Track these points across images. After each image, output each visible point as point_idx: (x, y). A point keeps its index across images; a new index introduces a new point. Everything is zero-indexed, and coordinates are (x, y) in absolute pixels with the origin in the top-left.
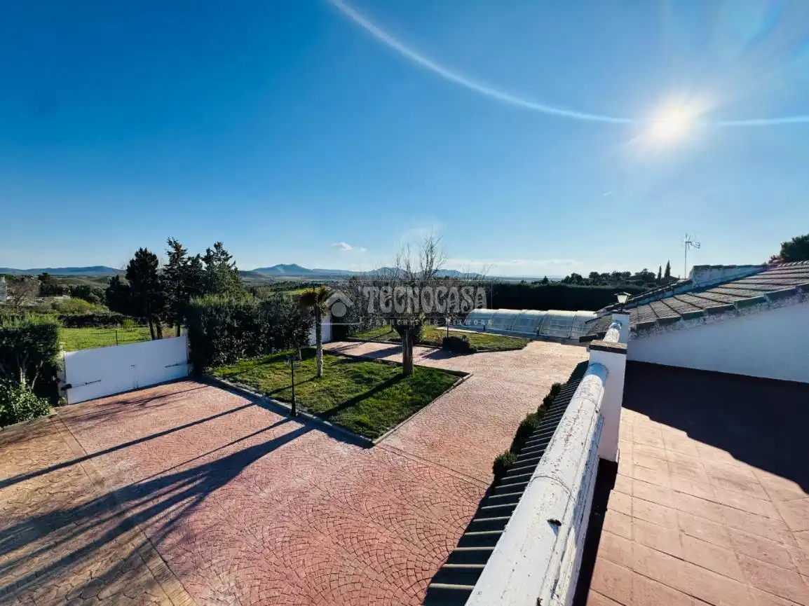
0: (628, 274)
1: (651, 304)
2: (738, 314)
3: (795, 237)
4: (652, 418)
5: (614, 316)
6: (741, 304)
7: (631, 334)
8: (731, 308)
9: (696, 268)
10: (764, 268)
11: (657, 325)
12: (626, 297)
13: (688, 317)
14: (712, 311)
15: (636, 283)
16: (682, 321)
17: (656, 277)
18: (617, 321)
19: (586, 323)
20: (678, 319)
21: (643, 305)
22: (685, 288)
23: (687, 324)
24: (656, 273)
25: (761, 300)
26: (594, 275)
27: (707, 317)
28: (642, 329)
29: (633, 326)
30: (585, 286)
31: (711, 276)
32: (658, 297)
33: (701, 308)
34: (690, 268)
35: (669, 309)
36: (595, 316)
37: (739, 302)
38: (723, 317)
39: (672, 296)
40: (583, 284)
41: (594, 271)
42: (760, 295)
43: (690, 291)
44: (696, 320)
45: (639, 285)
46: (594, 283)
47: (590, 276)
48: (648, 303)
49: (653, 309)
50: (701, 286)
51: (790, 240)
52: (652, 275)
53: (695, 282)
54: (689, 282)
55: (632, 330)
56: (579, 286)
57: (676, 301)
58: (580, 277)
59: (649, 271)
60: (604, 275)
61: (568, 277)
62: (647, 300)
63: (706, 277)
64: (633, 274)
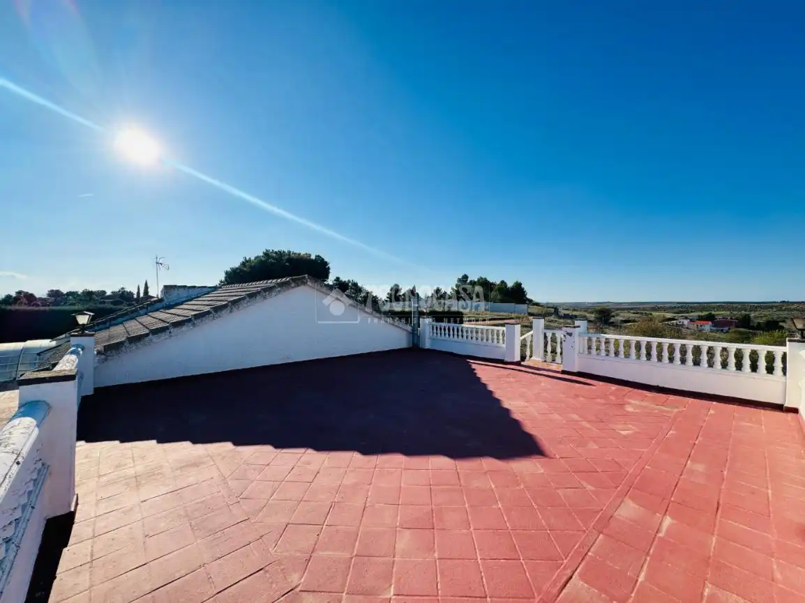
0: (104, 292)
1: (125, 323)
2: (194, 325)
3: (232, 267)
4: (122, 441)
5: (74, 340)
6: (196, 316)
7: (97, 358)
8: (189, 321)
9: (166, 287)
10: (215, 288)
11: (127, 344)
12: (88, 317)
13: (156, 332)
14: (177, 325)
15: (112, 303)
16: (151, 336)
17: (135, 296)
18: (78, 346)
19: (39, 354)
20: (147, 335)
21: (116, 325)
22: (158, 305)
23: (154, 338)
24: (135, 292)
25: (208, 313)
26: (55, 294)
27: (172, 330)
28: (112, 349)
29: (99, 349)
30: (42, 308)
31: (178, 294)
32: (133, 315)
33: (168, 323)
34: (161, 287)
35: (141, 326)
36: (54, 343)
37: (195, 315)
38: (184, 328)
39: (146, 314)
40: (38, 305)
41: (55, 289)
42: (207, 309)
43: (163, 308)
44: (163, 334)
45: (115, 305)
46: (56, 303)
47: (49, 295)
48: (122, 323)
49: (126, 329)
50: (172, 303)
51: (229, 270)
52: (131, 294)
53: (166, 300)
54: (160, 301)
55: (99, 353)
56: (31, 308)
57: (149, 318)
58: (32, 295)
59: (128, 289)
60: (70, 294)
61: (9, 297)
62: (120, 320)
63: (174, 296)
64: (109, 293)
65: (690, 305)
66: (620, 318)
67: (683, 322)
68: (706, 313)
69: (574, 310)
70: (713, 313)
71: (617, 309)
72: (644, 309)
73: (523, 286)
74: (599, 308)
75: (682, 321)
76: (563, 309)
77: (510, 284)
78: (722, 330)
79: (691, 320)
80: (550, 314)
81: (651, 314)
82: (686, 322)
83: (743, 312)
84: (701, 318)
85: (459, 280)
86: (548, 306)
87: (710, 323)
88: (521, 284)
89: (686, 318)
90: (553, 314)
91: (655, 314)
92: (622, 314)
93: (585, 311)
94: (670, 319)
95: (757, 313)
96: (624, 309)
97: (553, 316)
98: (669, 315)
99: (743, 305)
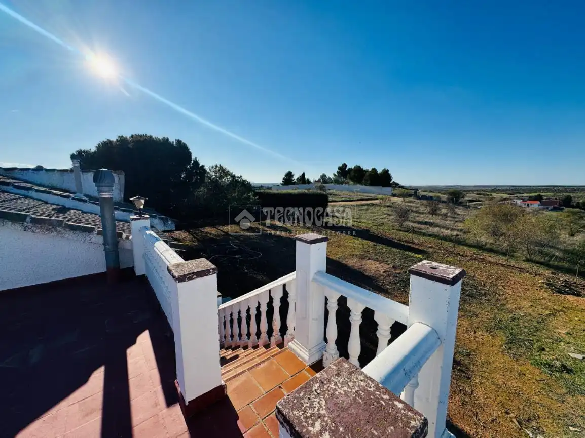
65: (523, 188)
66: (466, 198)
67: (516, 202)
68: (536, 194)
69: (431, 192)
70: (542, 194)
71: (465, 191)
72: (484, 191)
73: (389, 172)
74: (451, 191)
75: (515, 200)
76: (422, 191)
77: (379, 171)
78: (547, 208)
79: (524, 200)
80: (410, 196)
81: (491, 195)
82: (519, 201)
83: (565, 194)
84: (531, 199)
85: (340, 168)
86: (410, 188)
87: (539, 202)
88: (388, 171)
89: (518, 198)
90: (413, 195)
91: (495, 195)
92: (468, 195)
93: (439, 192)
94: (505, 199)
95: (575, 195)
96: (470, 191)
97: (412, 197)
98: (505, 196)
99: (565, 189)
